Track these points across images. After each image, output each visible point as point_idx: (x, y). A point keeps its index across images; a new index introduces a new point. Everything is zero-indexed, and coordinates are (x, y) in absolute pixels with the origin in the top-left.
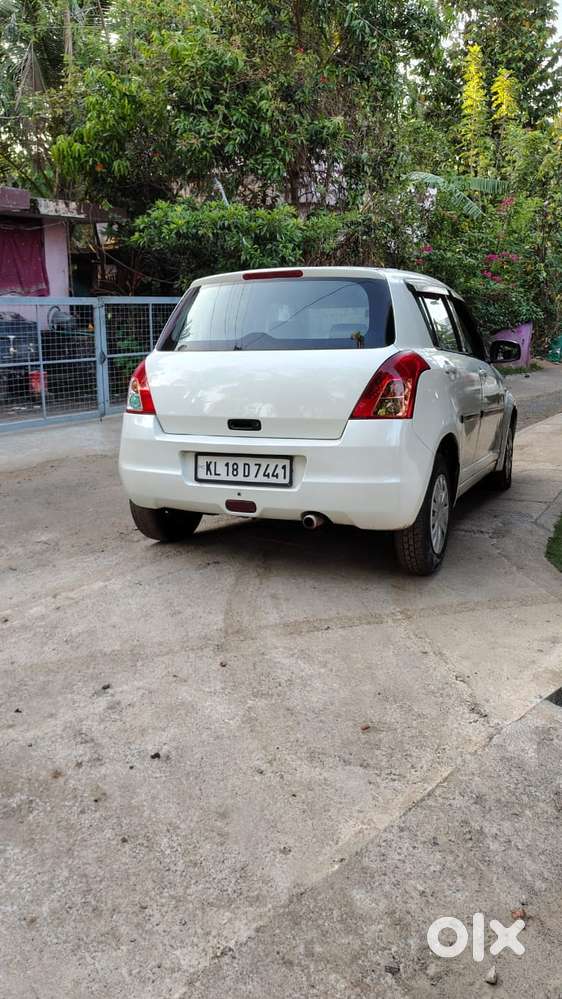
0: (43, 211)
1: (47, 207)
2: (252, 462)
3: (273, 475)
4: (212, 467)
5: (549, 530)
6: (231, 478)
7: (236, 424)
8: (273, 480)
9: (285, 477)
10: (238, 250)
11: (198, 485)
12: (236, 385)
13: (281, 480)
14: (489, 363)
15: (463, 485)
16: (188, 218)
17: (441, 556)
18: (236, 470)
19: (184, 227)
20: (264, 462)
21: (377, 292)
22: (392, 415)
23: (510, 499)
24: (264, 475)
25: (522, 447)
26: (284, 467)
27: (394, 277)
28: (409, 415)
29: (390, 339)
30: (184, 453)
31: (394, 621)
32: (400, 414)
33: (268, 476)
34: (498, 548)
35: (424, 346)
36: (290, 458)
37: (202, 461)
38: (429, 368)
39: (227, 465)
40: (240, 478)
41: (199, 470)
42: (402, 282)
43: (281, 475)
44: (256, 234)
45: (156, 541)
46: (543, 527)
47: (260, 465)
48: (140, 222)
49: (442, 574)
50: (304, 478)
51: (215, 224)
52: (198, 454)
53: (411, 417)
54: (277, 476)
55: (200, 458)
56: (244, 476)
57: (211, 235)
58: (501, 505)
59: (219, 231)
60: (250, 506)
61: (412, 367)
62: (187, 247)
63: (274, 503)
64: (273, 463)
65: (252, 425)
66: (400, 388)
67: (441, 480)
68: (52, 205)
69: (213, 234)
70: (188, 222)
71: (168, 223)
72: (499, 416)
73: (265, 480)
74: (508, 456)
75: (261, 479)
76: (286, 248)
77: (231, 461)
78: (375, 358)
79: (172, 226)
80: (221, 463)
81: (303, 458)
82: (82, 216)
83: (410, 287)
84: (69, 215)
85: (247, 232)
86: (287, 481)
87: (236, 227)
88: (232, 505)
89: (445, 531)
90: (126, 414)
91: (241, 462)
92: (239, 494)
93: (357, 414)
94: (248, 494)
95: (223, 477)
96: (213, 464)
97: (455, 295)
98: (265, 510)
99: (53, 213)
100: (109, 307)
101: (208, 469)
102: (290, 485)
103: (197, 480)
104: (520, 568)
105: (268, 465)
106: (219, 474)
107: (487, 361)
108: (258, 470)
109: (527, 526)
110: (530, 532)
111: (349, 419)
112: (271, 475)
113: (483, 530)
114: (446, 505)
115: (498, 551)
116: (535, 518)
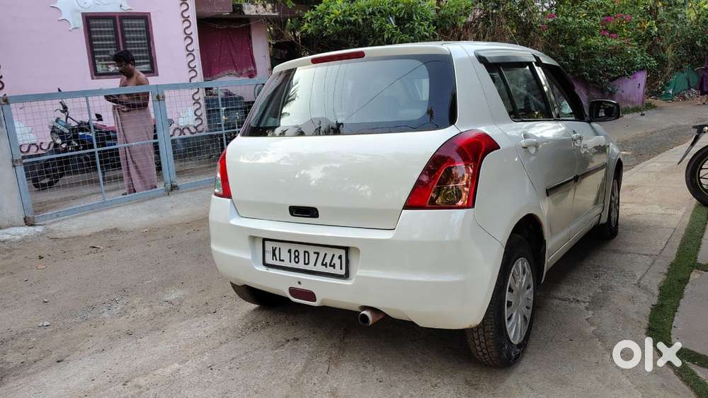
0: (247, 12)
1: (250, 9)
2: (311, 250)
3: (330, 265)
4: (277, 252)
5: (653, 294)
6: (293, 265)
7: (298, 211)
8: (330, 270)
9: (341, 268)
10: (382, 30)
11: (264, 269)
13: (338, 271)
14: (589, 122)
15: (550, 259)
16: (344, 8)
18: (298, 257)
19: (341, 16)
20: (322, 251)
21: (441, 70)
22: (451, 205)
23: (615, 251)
24: (322, 264)
25: (631, 188)
26: (340, 257)
27: (462, 51)
28: (471, 204)
29: (452, 119)
30: (253, 238)
32: (460, 203)
33: (326, 265)
34: (592, 324)
35: (495, 120)
36: (347, 249)
37: (269, 246)
38: (498, 147)
39: (290, 251)
40: (301, 265)
41: (267, 254)
42: (473, 55)
43: (338, 266)
44: (396, 16)
46: (646, 289)
47: (318, 254)
48: (308, 15)
49: (526, 364)
50: (358, 271)
51: (364, 11)
52: (264, 240)
53: (473, 206)
54: (334, 266)
55: (267, 243)
56: (305, 264)
57: (360, 20)
59: (368, 17)
60: (310, 296)
61: (477, 149)
62: (350, 32)
63: (329, 292)
64: (330, 252)
65: (308, 212)
66: (461, 170)
67: (521, 265)
68: (253, 7)
69: (363, 19)
70: (345, 12)
71: (328, 14)
72: (601, 174)
73: (323, 269)
74: (615, 205)
75: (320, 268)
76: (422, 25)
77: (294, 247)
78: (431, 141)
79: (332, 16)
80: (284, 248)
81: (357, 250)
82: (276, 14)
83: (482, 59)
84: (267, 14)
85: (391, 14)
86: (342, 273)
87: (380, 12)
88: (293, 291)
89: (528, 317)
90: (213, 196)
91: (301, 249)
92: (299, 283)
94: (308, 282)
95: (286, 264)
96: (278, 249)
97: (546, 60)
98: (323, 300)
99: (255, 14)
101: (274, 254)
102: (346, 276)
103: (265, 264)
105: (326, 254)
106: (283, 261)
107: (586, 120)
108: (317, 259)
109: (628, 290)
110: (632, 299)
111: (403, 209)
112: (328, 264)
113: (579, 299)
114: (528, 288)
115: (593, 328)
116: (638, 277)
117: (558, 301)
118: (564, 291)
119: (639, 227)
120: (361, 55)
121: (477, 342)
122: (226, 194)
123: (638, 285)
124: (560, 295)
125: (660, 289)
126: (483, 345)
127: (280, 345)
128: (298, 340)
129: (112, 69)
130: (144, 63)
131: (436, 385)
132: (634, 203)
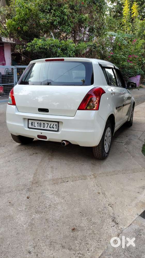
0: (3, 41)
1: (4, 39)
2: (46, 123)
3: (52, 128)
4: (33, 124)
5: (143, 142)
6: (39, 128)
7: (41, 110)
8: (52, 129)
9: (56, 129)
11: (28, 129)
12: (47, 96)
13: (55, 129)
14: (127, 89)
15: (116, 128)
16: (42, 43)
17: (108, 153)
18: (41, 125)
19: (41, 46)
20: (50, 123)
21: (89, 67)
22: (91, 109)
23: (132, 130)
24: (50, 127)
25: (136, 112)
26: (56, 125)
27: (95, 62)
28: (98, 109)
29: (92, 83)
30: (24, 119)
31: (91, 178)
32: (94, 109)
33: (51, 128)
34: (127, 149)
35: (104, 85)
36: (58, 122)
37: (30, 121)
38: (105, 93)
39: (38, 123)
40: (42, 128)
41: (29, 124)
42: (98, 63)
43: (55, 128)
44: (61, 48)
45: (20, 144)
46: (141, 140)
47: (48, 124)
48: (29, 44)
49: (108, 159)
50: (62, 129)
51: (50, 45)
52: (29, 119)
53: (98, 110)
54: (54, 128)
55: (29, 120)
56: (43, 127)
57: (48, 48)
58: (129, 132)
59: (51, 47)
60: (45, 137)
61: (99, 92)
62: (43, 52)
63: (52, 136)
64: (52, 123)
65: (46, 110)
66: (95, 99)
67: (109, 129)
68: (6, 39)
69: (49, 48)
70: (42, 44)
71: (36, 45)
72: (129, 106)
73: (50, 129)
74: (132, 116)
75: (48, 128)
76: (70, 52)
77: (39, 122)
78: (86, 89)
79: (38, 45)
80: (36, 123)
81: (62, 123)
82: (15, 42)
83: (100, 65)
84: (11, 42)
85: (59, 47)
86: (57, 130)
87: (56, 46)
88: (39, 136)
89: (110, 145)
90: (8, 105)
91: (42, 122)
92: (41, 133)
93: (80, 109)
94: (44, 133)
95: (37, 127)
97: (116, 67)
98: (49, 139)
99: (6, 41)
100: (18, 69)
101: (32, 124)
102: (58, 131)
103: (28, 127)
104: (133, 157)
105: (51, 124)
106: (35, 126)
107: (126, 88)
108: (47, 126)
109: (137, 140)
110: (137, 143)
111: (77, 110)
112: (52, 127)
113: (122, 142)
114: (110, 137)
115: (127, 150)
116: (139, 137)
117: (116, 143)
118: (118, 140)
120: (63, 60)
121: (96, 151)
123: (139, 139)
124: (117, 141)
126: (98, 152)
127: (31, 155)
128: (37, 153)
131: (83, 165)
132: (136, 116)
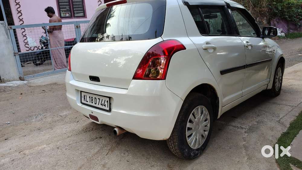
2: (97, 97)
3: (104, 105)
5: (285, 127)
6: (91, 104)
7: (92, 78)
8: (103, 107)
9: (108, 107)
11: (80, 105)
13: (106, 108)
17: (200, 150)
18: (92, 100)
20: (101, 98)
24: (101, 104)
26: (107, 102)
30: (77, 91)
32: (158, 77)
35: (189, 35)
36: (110, 98)
37: (83, 94)
38: (185, 49)
39: (90, 97)
40: (93, 104)
41: (82, 98)
46: (282, 124)
47: (99, 99)
50: (114, 109)
52: (81, 92)
53: (165, 79)
54: (105, 106)
56: (95, 104)
60: (97, 119)
64: (104, 99)
65: (97, 79)
67: (200, 109)
75: (100, 106)
80: (88, 96)
81: (113, 98)
86: (108, 109)
88: (91, 116)
89: (205, 135)
91: (94, 97)
92: (92, 113)
93: (135, 77)
95: (88, 103)
96: (86, 96)
98: (101, 121)
101: (84, 98)
102: (110, 111)
103: (81, 103)
105: (102, 100)
106: (87, 101)
107: (261, 36)
108: (99, 101)
109: (273, 124)
110: (272, 129)
111: (132, 79)
113: (243, 127)
115: (244, 143)
116: (281, 117)
118: (237, 122)
119: (292, 92)
121: (171, 147)
122: (70, 70)
123: (279, 121)
125: (291, 124)
126: (174, 148)
127: (92, 140)
128: (101, 138)
129: (67, 15)
130: (81, 13)
131: (153, 166)
